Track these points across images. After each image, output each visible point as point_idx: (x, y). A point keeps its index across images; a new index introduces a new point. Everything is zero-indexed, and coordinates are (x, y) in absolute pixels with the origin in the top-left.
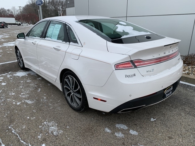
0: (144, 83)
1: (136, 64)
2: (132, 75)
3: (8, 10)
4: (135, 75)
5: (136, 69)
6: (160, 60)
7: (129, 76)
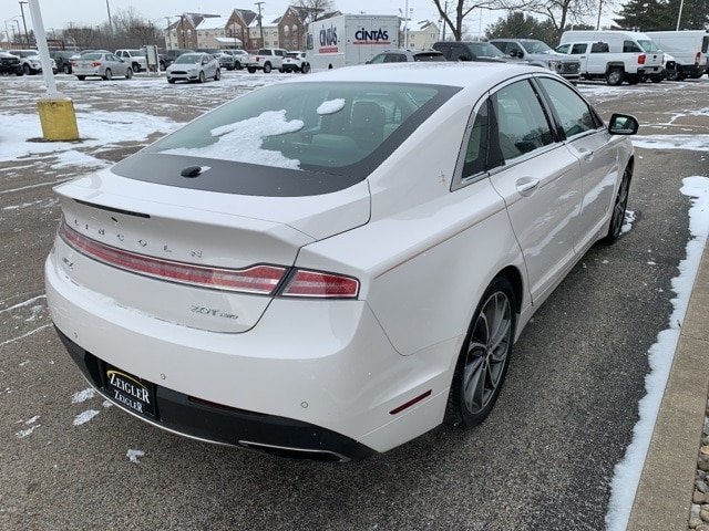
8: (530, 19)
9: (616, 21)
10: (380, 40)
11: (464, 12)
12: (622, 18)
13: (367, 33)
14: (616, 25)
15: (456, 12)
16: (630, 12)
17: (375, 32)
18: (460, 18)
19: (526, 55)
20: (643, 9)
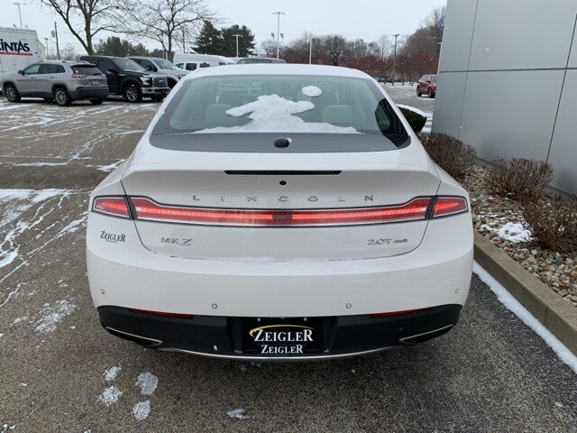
0: (137, 268)
1: (138, 209)
2: (117, 237)
3: (371, 45)
4: (123, 239)
5: (132, 222)
6: (225, 216)
7: (110, 236)
8: (126, 43)
9: (193, 49)
10: (22, 51)
11: (92, 32)
12: (197, 47)
13: (6, 43)
14: (193, 51)
15: (85, 33)
16: (202, 42)
17: (15, 44)
18: (89, 37)
19: (159, 69)
20: (209, 41)
